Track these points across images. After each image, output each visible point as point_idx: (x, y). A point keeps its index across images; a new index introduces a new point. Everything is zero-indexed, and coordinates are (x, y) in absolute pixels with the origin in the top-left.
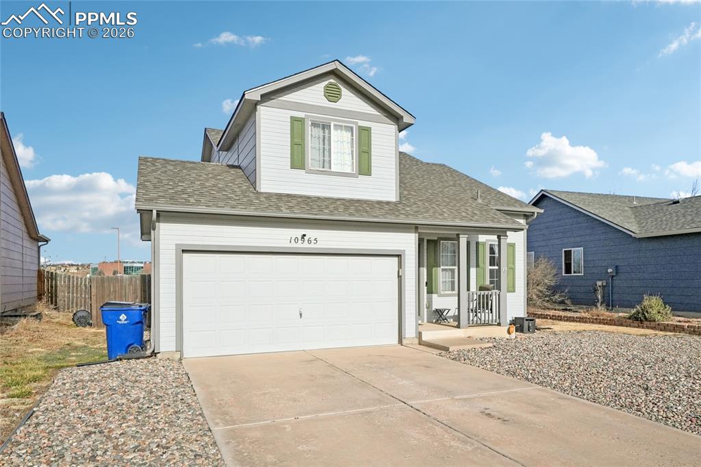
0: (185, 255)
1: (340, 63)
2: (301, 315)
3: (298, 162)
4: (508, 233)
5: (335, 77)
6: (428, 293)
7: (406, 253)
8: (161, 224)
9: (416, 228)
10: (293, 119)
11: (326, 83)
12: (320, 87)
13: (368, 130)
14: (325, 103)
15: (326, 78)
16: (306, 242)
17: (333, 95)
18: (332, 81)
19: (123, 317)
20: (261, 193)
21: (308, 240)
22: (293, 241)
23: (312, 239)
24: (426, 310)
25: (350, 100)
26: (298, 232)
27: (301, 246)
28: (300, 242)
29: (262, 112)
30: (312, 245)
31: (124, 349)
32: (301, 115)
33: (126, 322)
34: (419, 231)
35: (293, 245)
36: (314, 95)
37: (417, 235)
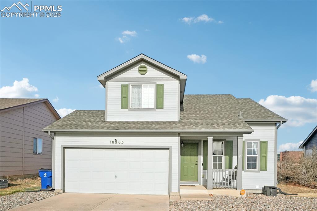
0: (66, 150)
1: (143, 55)
2: (116, 177)
3: (125, 105)
4: (244, 135)
5: (144, 62)
6: (203, 169)
7: (173, 147)
8: (56, 137)
9: (179, 134)
10: (123, 86)
11: (139, 66)
12: (136, 68)
13: (162, 86)
14: (139, 76)
15: (139, 64)
16: (118, 143)
17: (143, 71)
18: (143, 64)
19: (45, 174)
20: (107, 121)
21: (119, 142)
22: (111, 143)
23: (121, 142)
24: (202, 179)
25: (152, 72)
26: (113, 139)
27: (115, 145)
28: (115, 143)
29: (108, 85)
30: (121, 145)
31: (46, 187)
32: (127, 83)
33: (46, 176)
34: (181, 136)
35: (112, 144)
36: (134, 72)
37: (180, 138)
